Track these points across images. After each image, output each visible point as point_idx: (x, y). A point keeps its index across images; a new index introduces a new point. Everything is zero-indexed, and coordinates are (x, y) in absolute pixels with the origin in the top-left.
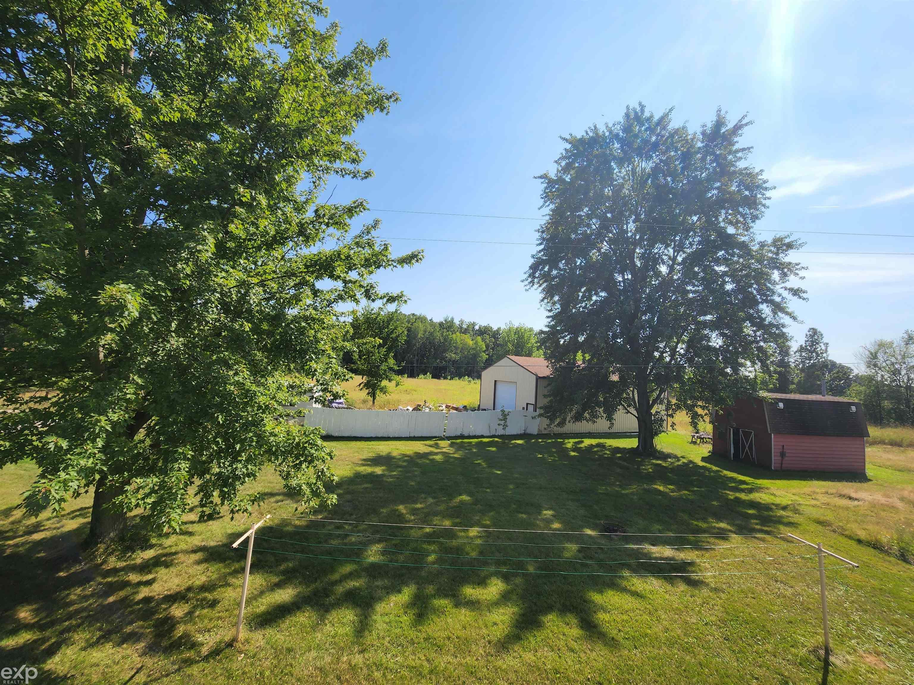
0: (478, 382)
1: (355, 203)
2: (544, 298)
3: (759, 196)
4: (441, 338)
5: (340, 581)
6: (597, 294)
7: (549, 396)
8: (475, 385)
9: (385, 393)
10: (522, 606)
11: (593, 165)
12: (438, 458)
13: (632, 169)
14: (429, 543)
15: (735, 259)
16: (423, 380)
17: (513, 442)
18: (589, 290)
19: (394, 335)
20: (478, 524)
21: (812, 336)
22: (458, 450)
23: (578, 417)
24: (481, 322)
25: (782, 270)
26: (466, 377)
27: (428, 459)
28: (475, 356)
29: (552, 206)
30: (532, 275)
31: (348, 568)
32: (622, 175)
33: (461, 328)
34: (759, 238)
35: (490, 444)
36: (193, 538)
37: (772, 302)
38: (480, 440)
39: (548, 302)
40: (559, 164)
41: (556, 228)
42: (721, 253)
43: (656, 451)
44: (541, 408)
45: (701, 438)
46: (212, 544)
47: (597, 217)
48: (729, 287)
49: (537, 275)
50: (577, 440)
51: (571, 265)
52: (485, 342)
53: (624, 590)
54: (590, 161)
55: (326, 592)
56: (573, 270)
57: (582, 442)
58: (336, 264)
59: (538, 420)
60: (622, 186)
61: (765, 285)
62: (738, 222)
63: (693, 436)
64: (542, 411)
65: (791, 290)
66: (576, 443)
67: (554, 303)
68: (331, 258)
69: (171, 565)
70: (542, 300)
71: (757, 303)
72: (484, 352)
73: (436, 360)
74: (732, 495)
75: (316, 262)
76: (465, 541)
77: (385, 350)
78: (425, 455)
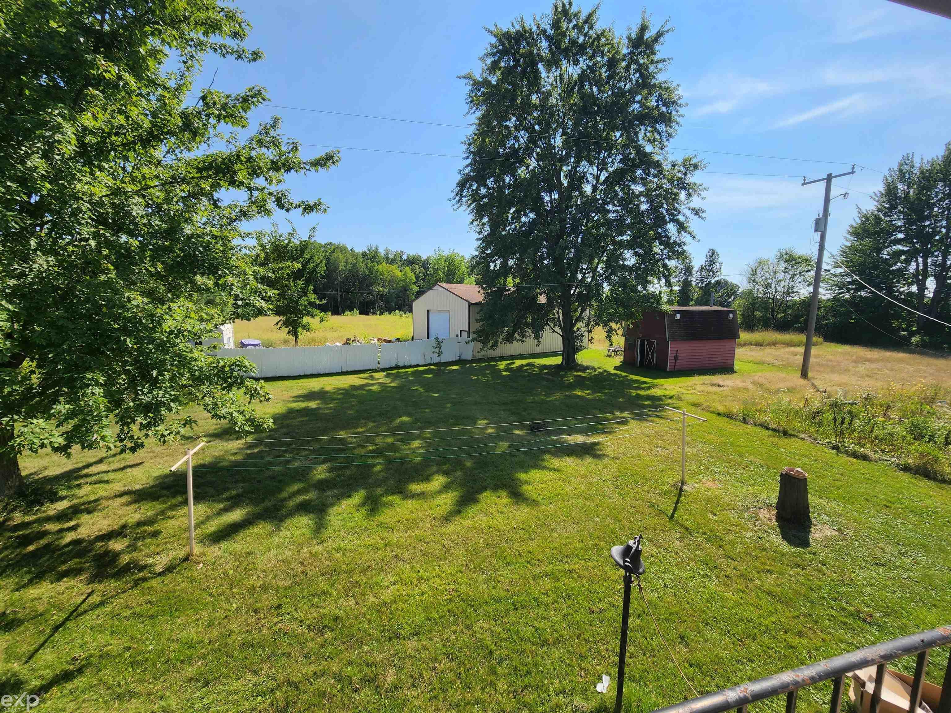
0: (410, 315)
1: (250, 90)
2: (474, 220)
3: (674, 113)
4: (366, 270)
5: (290, 497)
6: (526, 215)
7: (482, 320)
8: (407, 319)
9: (308, 330)
10: (461, 491)
11: (520, 66)
12: (375, 388)
13: (560, 74)
14: (373, 457)
15: (650, 178)
16: (349, 317)
17: (449, 368)
18: (517, 212)
19: (311, 266)
20: (419, 437)
21: (711, 257)
22: (393, 380)
23: (509, 338)
24: (409, 251)
25: (688, 191)
26: (397, 311)
27: (364, 390)
28: (405, 289)
29: (479, 114)
30: (460, 193)
31: (295, 487)
32: (550, 81)
33: (387, 258)
34: (671, 158)
35: (426, 372)
36: (111, 485)
37: (678, 222)
38: (415, 369)
39: (478, 225)
40: (484, 62)
41: (484, 141)
42: (639, 172)
43: (577, 364)
44: (474, 333)
45: (615, 351)
46: (138, 487)
47: (526, 129)
48: (644, 207)
49: (465, 193)
50: (509, 362)
51: (499, 183)
52: (415, 273)
53: (545, 468)
54: (516, 61)
55: (277, 508)
56: (501, 189)
57: (514, 363)
58: (236, 168)
59: (473, 344)
60: (550, 94)
61: (673, 205)
62: (655, 140)
63: (609, 350)
64: (475, 336)
65: (693, 209)
66: (508, 364)
67: (484, 225)
68: (229, 160)
69: (94, 510)
70: (472, 223)
71: (665, 223)
72: (414, 283)
73: (362, 294)
74: (634, 393)
75: (211, 164)
76: (408, 452)
77: (301, 282)
78: (362, 387)
